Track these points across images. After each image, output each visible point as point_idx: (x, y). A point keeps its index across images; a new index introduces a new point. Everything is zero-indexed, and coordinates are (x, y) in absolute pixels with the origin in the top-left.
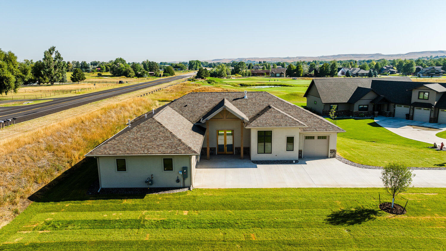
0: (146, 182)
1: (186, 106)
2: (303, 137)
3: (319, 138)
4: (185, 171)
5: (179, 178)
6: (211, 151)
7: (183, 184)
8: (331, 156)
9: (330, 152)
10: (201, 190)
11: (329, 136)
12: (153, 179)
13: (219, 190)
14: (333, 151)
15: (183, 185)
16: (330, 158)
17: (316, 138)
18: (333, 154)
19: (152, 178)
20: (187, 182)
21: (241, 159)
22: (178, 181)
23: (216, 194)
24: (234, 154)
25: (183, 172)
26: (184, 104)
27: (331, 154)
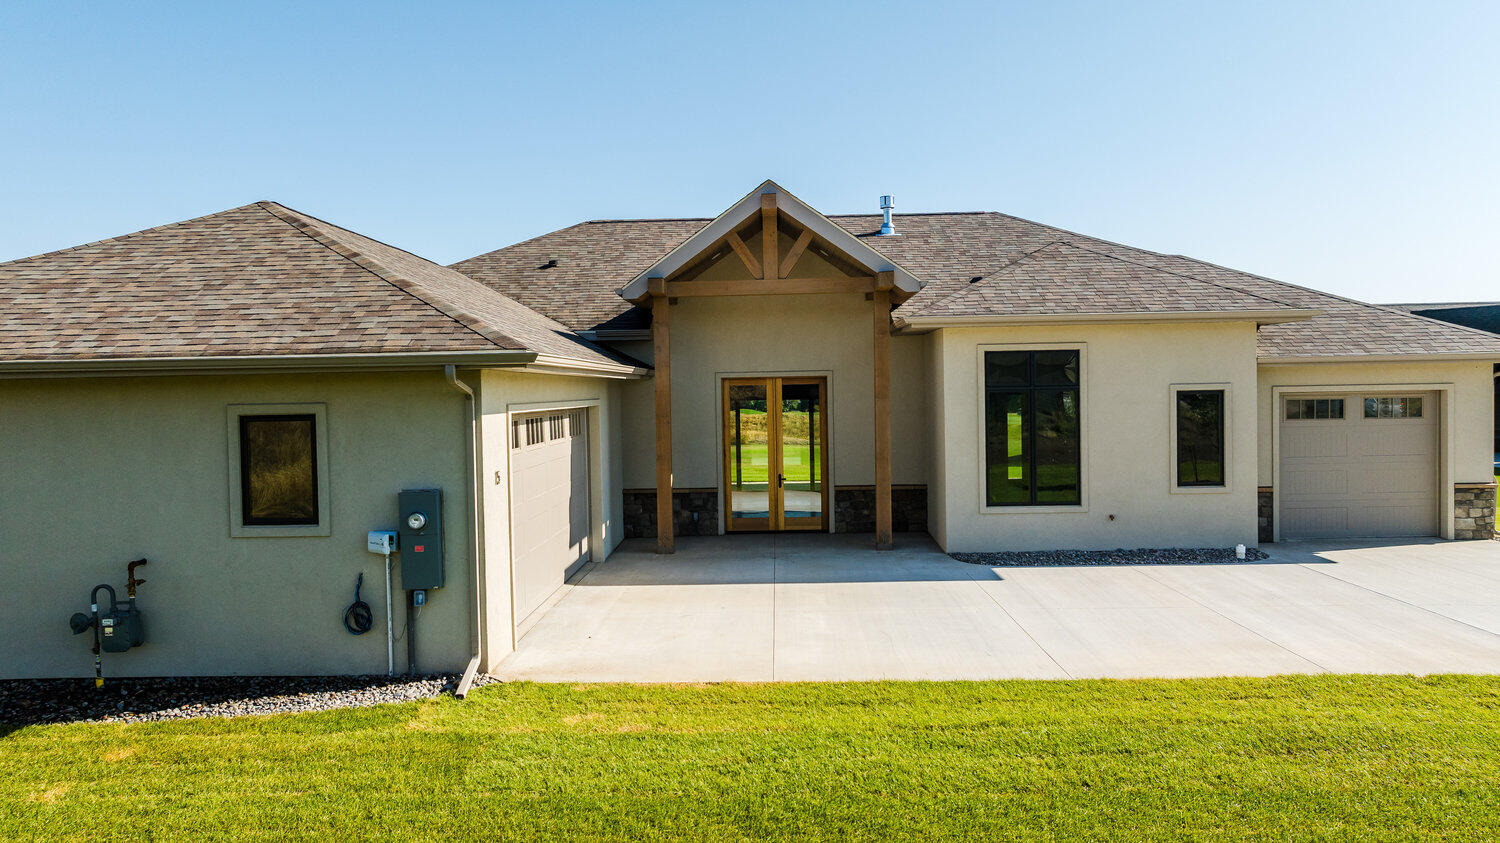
0: (82, 624)
1: (552, 264)
2: (1277, 405)
3: (1374, 409)
4: (416, 522)
5: (371, 595)
6: (686, 514)
7: (403, 645)
8: (1459, 527)
9: (1458, 503)
10: (554, 697)
11: (1438, 395)
12: (145, 598)
13: (719, 696)
14: (1477, 496)
15: (403, 658)
16: (1459, 537)
17: (1353, 409)
18: (1476, 513)
19: (133, 584)
20: (437, 621)
21: (878, 546)
22: (360, 618)
23: (682, 724)
24: (832, 529)
25: (401, 538)
26: (539, 259)
27: (1460, 512)
